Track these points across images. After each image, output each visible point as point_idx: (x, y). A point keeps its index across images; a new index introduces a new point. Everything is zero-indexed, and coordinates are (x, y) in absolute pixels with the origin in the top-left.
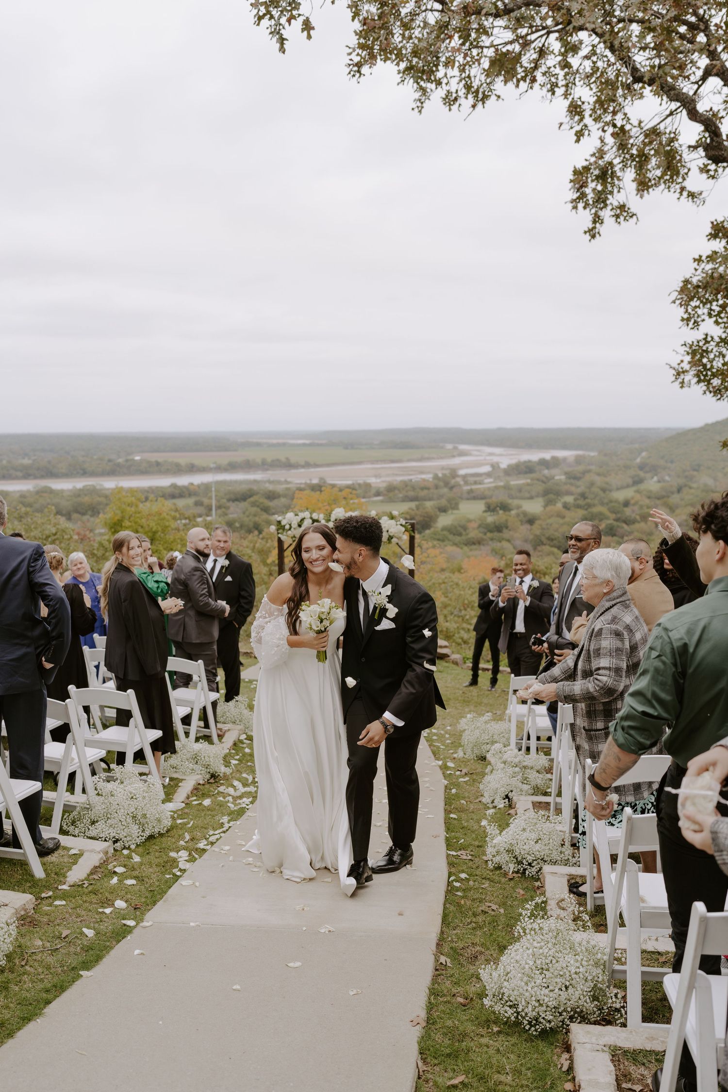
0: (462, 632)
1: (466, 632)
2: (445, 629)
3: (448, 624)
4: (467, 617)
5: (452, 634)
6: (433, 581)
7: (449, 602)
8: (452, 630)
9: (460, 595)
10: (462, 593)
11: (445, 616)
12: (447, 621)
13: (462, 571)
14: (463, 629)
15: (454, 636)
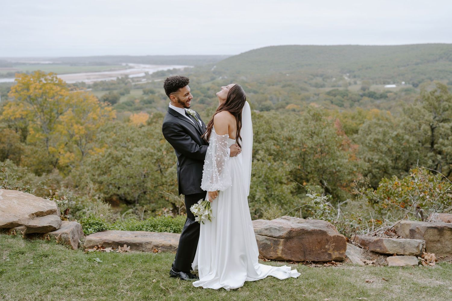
0: (127, 157)
1: (129, 157)
2: (115, 156)
3: (117, 153)
4: (130, 147)
5: (119, 159)
6: (108, 126)
7: (118, 138)
8: (119, 156)
9: (124, 134)
10: (126, 132)
11: (116, 148)
12: (117, 151)
13: (130, 121)
14: (128, 155)
15: (121, 159)
